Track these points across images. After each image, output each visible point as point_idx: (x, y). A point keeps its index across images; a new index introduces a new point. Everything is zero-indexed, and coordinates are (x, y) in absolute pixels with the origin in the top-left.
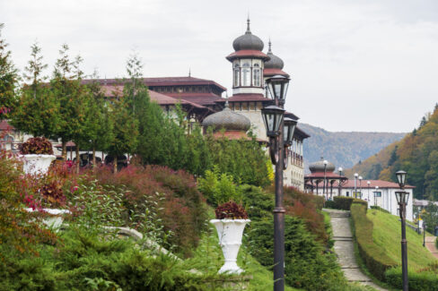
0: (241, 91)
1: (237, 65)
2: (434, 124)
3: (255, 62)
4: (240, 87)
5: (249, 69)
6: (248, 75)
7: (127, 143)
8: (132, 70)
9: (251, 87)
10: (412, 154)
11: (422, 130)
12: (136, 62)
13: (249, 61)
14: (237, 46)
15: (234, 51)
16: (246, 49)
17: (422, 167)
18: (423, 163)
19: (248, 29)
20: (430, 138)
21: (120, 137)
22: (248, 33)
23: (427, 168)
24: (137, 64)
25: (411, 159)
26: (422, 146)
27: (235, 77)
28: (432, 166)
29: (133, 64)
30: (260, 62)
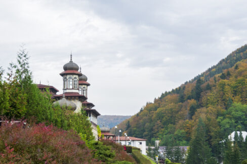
0: (68, 91)
1: (65, 78)
2: (146, 111)
3: (74, 76)
4: (67, 89)
5: (72, 80)
6: (71, 83)
7: (19, 110)
8: (21, 61)
9: (73, 89)
10: (137, 125)
11: (141, 114)
12: (24, 55)
13: (72, 76)
14: (65, 68)
15: (64, 71)
16: (70, 70)
17: (142, 130)
18: (142, 129)
19: (71, 59)
20: (145, 117)
21: (13, 106)
22: (71, 62)
23: (144, 131)
24: (25, 56)
25: (137, 127)
26: (141, 121)
27: (64, 84)
28: (146, 130)
29: (22, 56)
30: (77, 76)
